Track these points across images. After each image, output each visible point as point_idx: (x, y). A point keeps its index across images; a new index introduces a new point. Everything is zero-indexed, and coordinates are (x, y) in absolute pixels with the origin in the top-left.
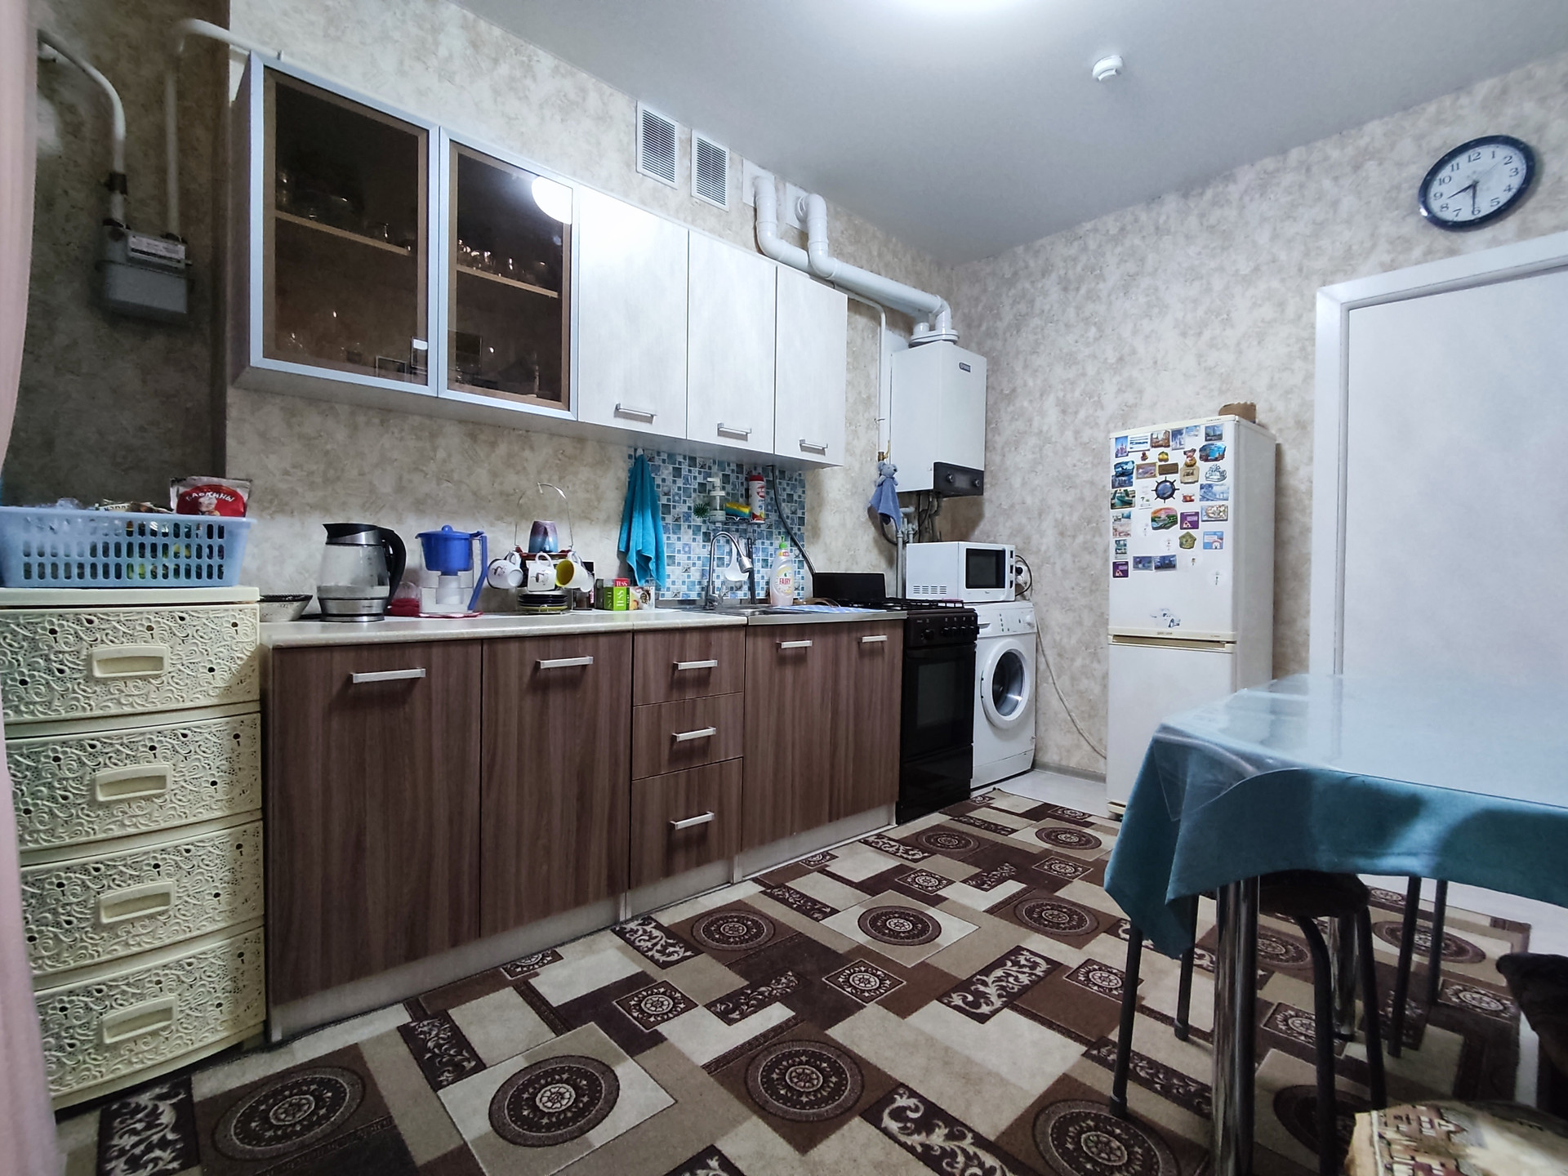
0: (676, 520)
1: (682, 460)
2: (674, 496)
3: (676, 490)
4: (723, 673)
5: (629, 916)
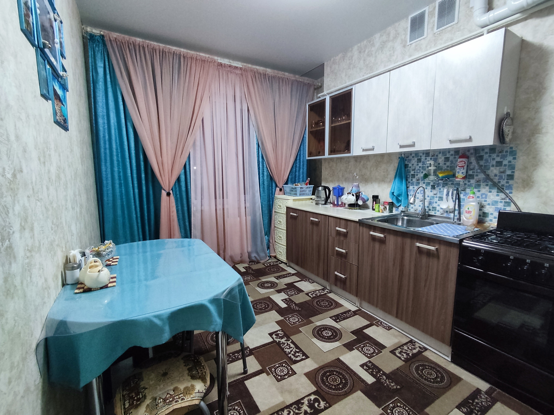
0: (418, 180)
1: (422, 155)
2: (417, 171)
3: (418, 168)
4: (352, 235)
5: (329, 289)
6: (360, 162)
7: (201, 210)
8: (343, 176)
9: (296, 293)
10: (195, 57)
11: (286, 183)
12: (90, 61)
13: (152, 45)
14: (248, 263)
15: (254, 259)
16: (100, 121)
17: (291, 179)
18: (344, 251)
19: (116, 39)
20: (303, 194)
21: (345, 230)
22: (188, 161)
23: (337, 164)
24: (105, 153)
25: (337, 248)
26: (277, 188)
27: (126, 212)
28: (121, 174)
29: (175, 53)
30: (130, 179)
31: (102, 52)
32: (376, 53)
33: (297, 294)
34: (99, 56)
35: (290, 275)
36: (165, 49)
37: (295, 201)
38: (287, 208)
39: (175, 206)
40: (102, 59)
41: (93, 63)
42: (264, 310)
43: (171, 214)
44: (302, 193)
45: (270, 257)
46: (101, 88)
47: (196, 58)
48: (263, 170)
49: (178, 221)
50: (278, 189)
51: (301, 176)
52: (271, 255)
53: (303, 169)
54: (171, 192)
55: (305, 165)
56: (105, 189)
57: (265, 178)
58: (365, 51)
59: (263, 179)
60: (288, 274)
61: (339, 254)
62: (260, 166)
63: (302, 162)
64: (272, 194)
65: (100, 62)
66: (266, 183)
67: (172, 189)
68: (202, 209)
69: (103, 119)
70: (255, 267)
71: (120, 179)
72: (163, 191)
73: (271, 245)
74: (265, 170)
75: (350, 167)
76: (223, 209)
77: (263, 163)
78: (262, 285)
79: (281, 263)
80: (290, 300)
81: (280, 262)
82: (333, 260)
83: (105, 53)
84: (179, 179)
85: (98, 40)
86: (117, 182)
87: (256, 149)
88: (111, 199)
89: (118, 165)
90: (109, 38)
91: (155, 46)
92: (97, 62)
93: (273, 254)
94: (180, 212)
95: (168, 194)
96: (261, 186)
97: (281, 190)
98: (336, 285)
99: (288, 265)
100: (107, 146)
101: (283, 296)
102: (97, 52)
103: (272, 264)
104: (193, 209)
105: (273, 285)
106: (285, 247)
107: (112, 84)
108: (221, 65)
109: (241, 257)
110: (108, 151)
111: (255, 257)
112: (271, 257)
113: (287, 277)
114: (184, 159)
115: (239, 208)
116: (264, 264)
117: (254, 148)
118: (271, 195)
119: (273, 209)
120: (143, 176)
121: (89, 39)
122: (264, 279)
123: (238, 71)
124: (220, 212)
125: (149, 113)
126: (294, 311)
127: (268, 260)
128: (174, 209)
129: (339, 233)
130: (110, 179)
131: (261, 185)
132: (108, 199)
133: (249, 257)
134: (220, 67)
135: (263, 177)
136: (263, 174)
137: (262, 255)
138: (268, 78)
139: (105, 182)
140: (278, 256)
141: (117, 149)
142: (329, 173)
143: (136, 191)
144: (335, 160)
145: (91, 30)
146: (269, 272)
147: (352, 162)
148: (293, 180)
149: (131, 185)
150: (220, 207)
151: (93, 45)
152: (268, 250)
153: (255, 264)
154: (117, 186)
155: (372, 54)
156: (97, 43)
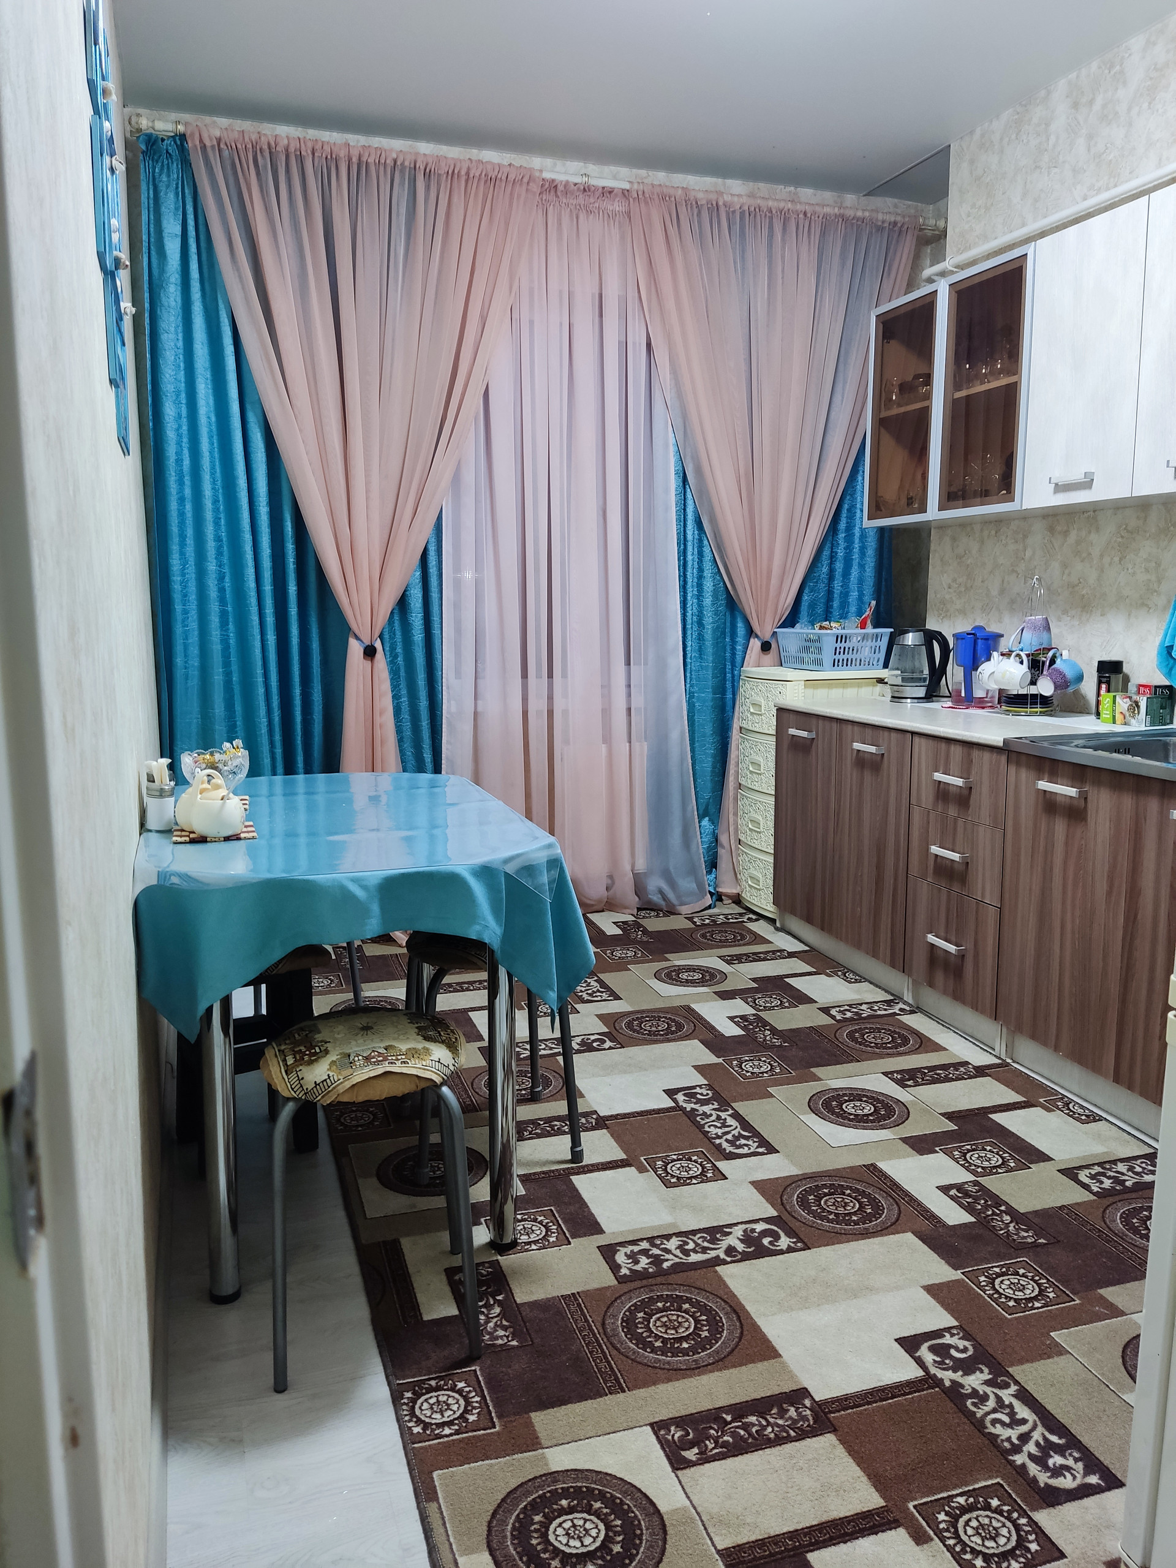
4: (983, 799)
5: (911, 1001)
6: (1066, 533)
7: (476, 713)
8: (1002, 591)
9: (787, 1004)
10: (463, 173)
11: (791, 621)
12: (144, 218)
13: (325, 147)
14: (635, 912)
15: (656, 898)
16: (170, 410)
17: (812, 606)
18: (955, 856)
19: (219, 140)
20: (848, 663)
21: (959, 782)
22: (433, 540)
23: (982, 542)
24: (182, 514)
25: (935, 849)
26: (752, 640)
27: (238, 708)
28: (227, 583)
29: (399, 163)
30: (253, 600)
31: (177, 188)
32: (1129, 109)
33: (786, 1007)
34: (169, 201)
35: (780, 954)
36: (367, 154)
37: (815, 687)
38: (781, 711)
39: (390, 695)
40: (177, 209)
41: (152, 226)
42: (662, 1035)
43: (378, 720)
44: (841, 657)
45: (719, 897)
46: (173, 304)
47: (468, 174)
48: (701, 570)
49: (400, 746)
50: (755, 644)
51: (854, 594)
52: (720, 890)
53: (862, 566)
54: (378, 645)
55: (871, 552)
56: (178, 629)
57: (708, 601)
58: (1091, 102)
59: (700, 606)
60: (774, 952)
61: (943, 869)
62: (689, 557)
63: (857, 540)
64: (733, 665)
65: (172, 221)
66: (709, 620)
67: (381, 637)
68: (479, 709)
69: (177, 403)
70: (655, 924)
71: (222, 600)
72: (352, 642)
73: (722, 852)
74: (708, 572)
75: (1029, 553)
76: (550, 713)
77: (701, 547)
78: (672, 976)
79: (756, 920)
80: (759, 1019)
81: (751, 916)
82: (924, 890)
83: (187, 191)
84: (402, 603)
85: (167, 152)
86: (214, 608)
87: (673, 493)
88: (195, 662)
89: (219, 554)
90: (201, 141)
91: (335, 150)
92: (165, 224)
93: (727, 889)
94: (406, 716)
95: (370, 652)
96: (689, 632)
97: (766, 647)
98: (931, 985)
99: (778, 924)
100: (188, 492)
101: (739, 1007)
102: (164, 189)
103: (721, 919)
104: (449, 707)
105: (708, 977)
106: (771, 859)
107: (203, 289)
108: (552, 187)
109: (608, 889)
110: (188, 507)
111: (661, 892)
112: (720, 899)
113: (765, 959)
114: (423, 533)
115: (606, 712)
116: (690, 919)
117: (667, 490)
118: (729, 666)
119: (735, 720)
120: (292, 589)
121: (143, 152)
122: (679, 960)
123: (616, 204)
124: (538, 726)
125: (316, 383)
126: (765, 1047)
127: (709, 907)
128: (386, 703)
129: (942, 792)
130: (193, 597)
131: (689, 626)
132: (186, 661)
133: (639, 889)
134: (551, 196)
135: (700, 596)
136: (700, 586)
137: (687, 884)
138: (728, 220)
139: (178, 607)
140: (746, 896)
141: (215, 501)
142: (954, 580)
143: (271, 638)
144: (977, 527)
145: (150, 124)
146: (705, 943)
147: (1038, 535)
148: (820, 610)
149: (255, 618)
150: (538, 705)
151: (154, 168)
152: (709, 872)
153: (657, 916)
154: (214, 620)
155: (1116, 113)
156: (166, 162)
